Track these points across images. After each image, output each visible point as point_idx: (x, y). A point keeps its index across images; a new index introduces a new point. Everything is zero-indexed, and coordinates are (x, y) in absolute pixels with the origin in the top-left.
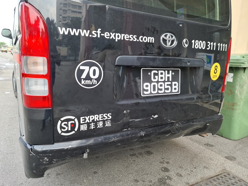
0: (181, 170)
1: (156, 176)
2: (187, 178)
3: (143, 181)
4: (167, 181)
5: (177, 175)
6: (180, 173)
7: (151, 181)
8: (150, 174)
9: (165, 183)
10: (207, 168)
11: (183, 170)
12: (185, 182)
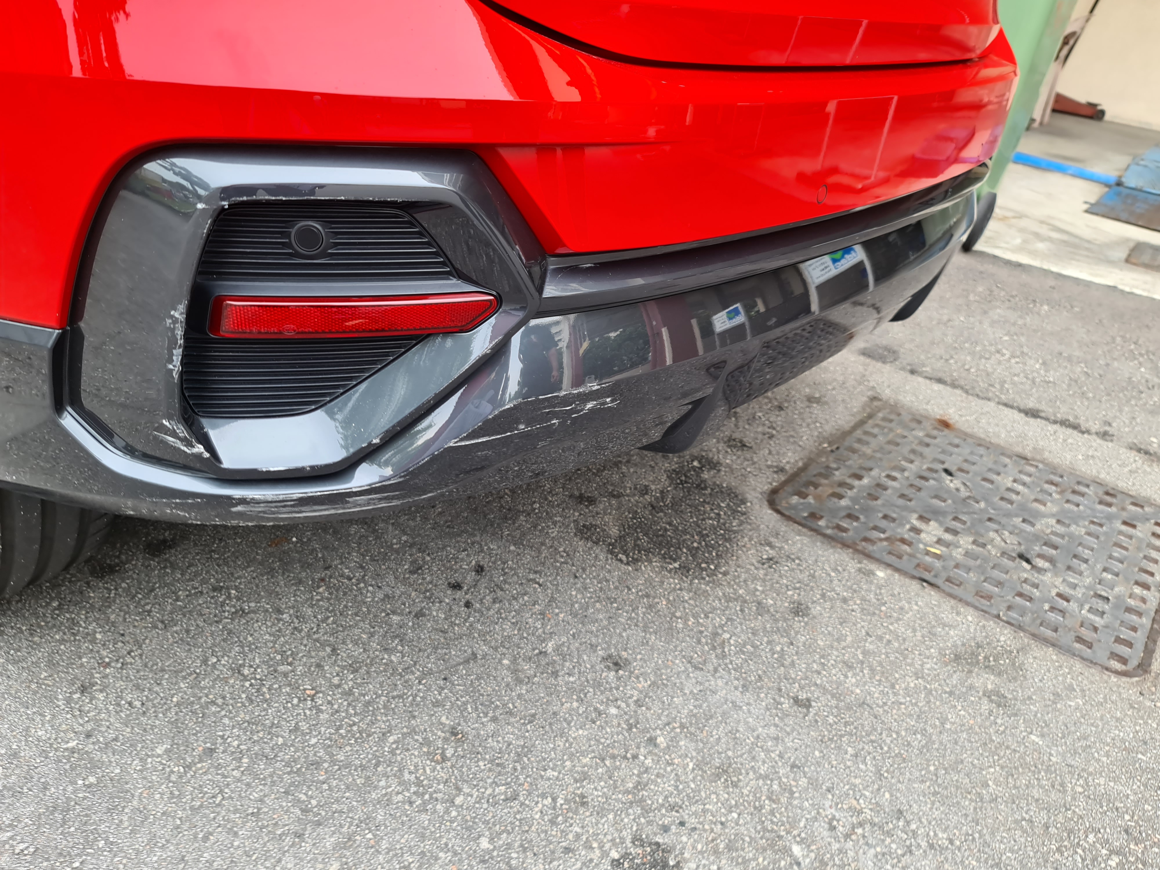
0: (736, 426)
1: (652, 463)
2: (770, 453)
3: (614, 496)
4: (705, 475)
5: (729, 446)
6: (737, 435)
7: (645, 490)
8: (628, 461)
9: (701, 486)
10: (818, 401)
11: (741, 424)
12: (769, 467)
